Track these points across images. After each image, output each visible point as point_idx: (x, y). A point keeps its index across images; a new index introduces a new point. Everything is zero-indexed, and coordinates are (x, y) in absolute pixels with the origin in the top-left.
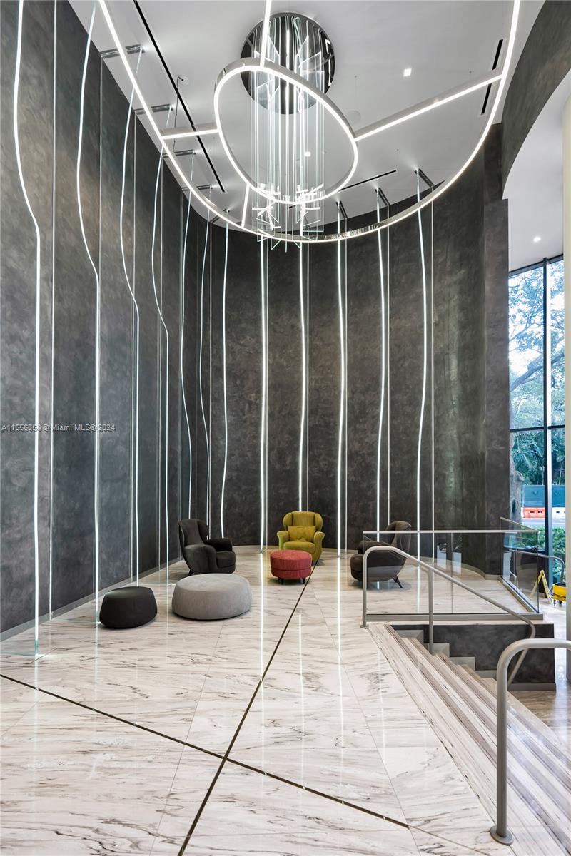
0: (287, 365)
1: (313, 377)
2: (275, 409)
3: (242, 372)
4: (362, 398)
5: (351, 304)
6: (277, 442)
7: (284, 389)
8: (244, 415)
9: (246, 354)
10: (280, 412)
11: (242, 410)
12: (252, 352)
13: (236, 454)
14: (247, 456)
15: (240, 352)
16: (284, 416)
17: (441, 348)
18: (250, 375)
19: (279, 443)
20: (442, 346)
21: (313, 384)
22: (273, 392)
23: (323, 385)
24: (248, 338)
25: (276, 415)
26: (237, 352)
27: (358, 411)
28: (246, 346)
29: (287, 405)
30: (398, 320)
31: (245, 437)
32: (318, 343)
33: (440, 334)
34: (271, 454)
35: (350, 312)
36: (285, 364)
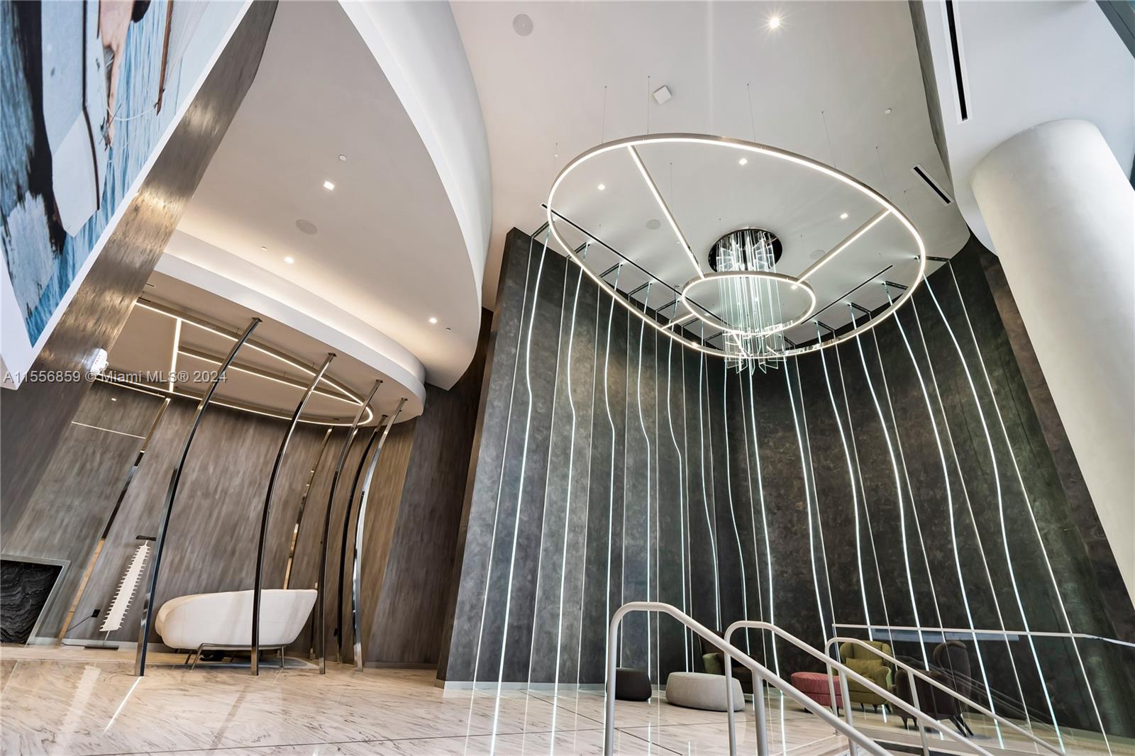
0: (834, 467)
1: (867, 476)
2: (828, 517)
3: (785, 480)
4: (931, 493)
5: (893, 390)
6: (836, 556)
7: (833, 494)
8: (793, 526)
9: (787, 461)
10: (835, 519)
11: (791, 521)
12: (793, 458)
13: (790, 571)
14: (802, 574)
15: (780, 461)
16: (840, 524)
17: (1010, 419)
18: (795, 482)
19: (840, 557)
20: (1011, 416)
21: (868, 483)
22: (824, 498)
23: (880, 484)
24: (788, 445)
25: (831, 524)
26: (777, 462)
27: (929, 510)
28: (786, 454)
29: (842, 510)
30: (950, 397)
31: (798, 552)
32: (865, 438)
33: (1004, 403)
34: (832, 571)
35: (894, 398)
36: (832, 465)
